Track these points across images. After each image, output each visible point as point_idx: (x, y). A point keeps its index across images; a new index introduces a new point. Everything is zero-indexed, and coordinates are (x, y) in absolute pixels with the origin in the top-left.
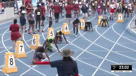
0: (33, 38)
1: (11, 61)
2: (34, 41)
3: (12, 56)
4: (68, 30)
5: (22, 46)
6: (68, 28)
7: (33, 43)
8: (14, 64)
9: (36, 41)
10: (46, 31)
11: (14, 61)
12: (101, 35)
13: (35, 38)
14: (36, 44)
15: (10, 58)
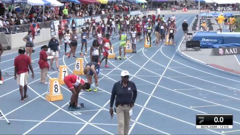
1: (56, 88)
2: (77, 65)
3: (57, 82)
4: (113, 53)
5: (65, 71)
6: (112, 51)
7: (76, 68)
8: (59, 91)
9: (79, 65)
11: (59, 88)
12: (150, 59)
15: (55, 84)
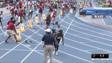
0: (28, 22)
2: (28, 23)
3: (19, 31)
7: (28, 25)
8: (20, 36)
9: (29, 23)
10: (34, 18)
11: (19, 34)
12: (63, 20)
13: (29, 22)
14: (29, 25)
